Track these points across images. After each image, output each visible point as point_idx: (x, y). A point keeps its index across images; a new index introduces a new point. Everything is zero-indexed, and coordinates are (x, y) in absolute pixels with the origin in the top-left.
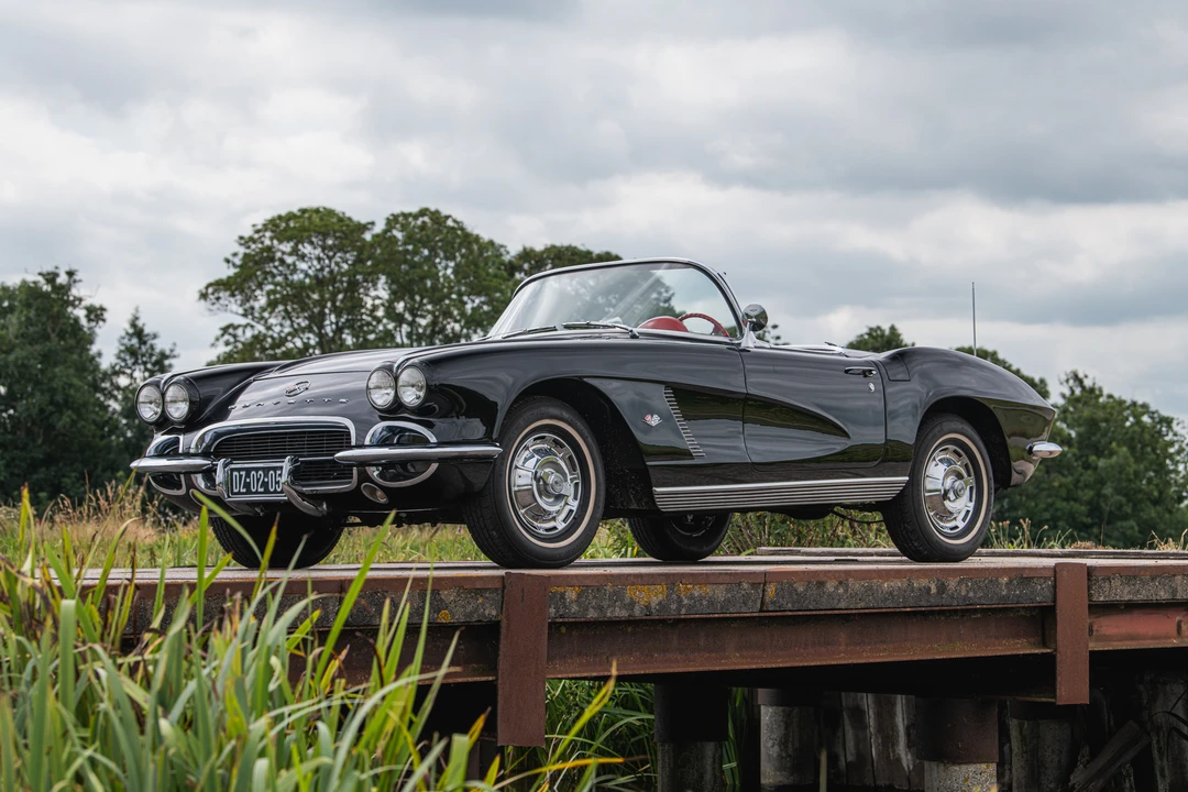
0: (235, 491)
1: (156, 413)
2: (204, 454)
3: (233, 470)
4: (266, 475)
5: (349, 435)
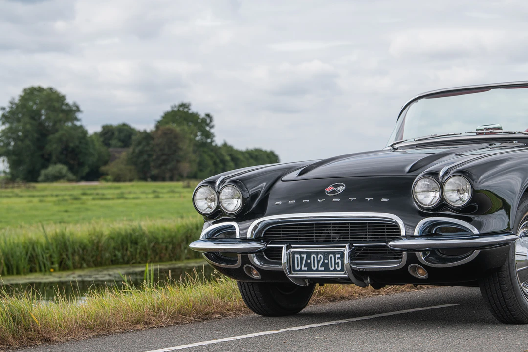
0: (297, 269)
1: (209, 207)
2: (257, 239)
3: (294, 253)
4: (326, 258)
5: (396, 227)
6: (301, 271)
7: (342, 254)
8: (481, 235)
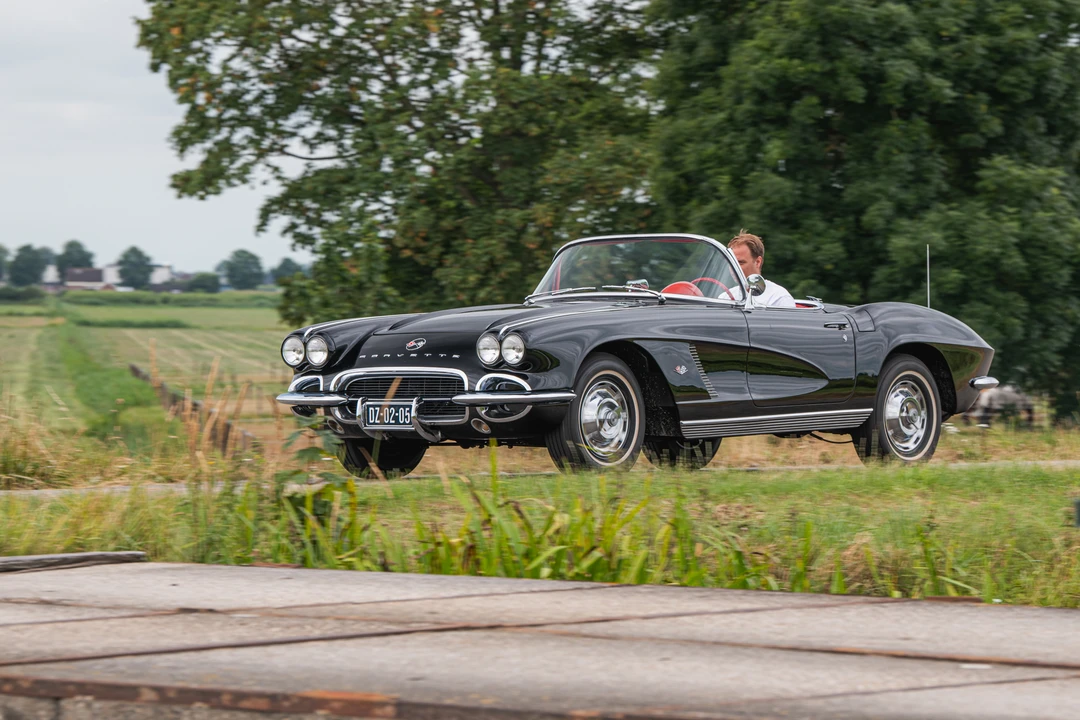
0: (370, 421)
1: (298, 359)
2: (340, 392)
3: (369, 406)
4: (397, 411)
5: (461, 382)
6: (374, 423)
7: (410, 407)
8: (533, 392)
